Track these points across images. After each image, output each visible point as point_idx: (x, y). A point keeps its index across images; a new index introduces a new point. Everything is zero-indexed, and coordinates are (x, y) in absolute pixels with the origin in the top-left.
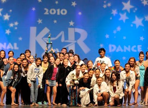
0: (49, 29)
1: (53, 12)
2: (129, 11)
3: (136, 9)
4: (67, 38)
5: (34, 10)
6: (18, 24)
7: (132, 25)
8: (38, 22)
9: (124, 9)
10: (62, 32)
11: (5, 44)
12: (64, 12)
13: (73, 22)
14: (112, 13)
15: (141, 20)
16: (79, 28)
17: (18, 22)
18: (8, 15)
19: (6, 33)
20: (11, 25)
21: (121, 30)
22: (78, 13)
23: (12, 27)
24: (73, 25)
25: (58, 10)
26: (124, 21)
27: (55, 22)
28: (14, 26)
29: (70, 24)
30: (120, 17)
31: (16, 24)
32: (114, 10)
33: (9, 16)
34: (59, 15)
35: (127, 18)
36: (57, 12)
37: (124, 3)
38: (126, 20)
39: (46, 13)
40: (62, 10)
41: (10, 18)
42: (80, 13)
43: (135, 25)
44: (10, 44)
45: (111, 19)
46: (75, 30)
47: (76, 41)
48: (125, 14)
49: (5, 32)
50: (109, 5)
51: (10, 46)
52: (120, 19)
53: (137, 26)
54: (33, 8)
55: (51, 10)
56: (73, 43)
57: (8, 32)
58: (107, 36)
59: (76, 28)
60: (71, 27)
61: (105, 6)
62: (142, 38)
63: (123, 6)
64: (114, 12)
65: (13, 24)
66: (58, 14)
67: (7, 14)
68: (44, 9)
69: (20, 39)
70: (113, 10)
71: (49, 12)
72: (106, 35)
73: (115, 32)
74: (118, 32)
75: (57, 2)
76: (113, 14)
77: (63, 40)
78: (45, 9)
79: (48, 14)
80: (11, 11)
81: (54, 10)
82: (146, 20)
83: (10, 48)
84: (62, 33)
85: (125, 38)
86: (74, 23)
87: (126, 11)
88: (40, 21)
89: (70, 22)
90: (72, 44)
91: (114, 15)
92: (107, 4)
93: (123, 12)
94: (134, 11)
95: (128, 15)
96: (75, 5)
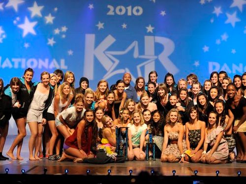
0: (114, 37)
1: (121, 10)
2: (241, 8)
4: (142, 51)
5: (92, 8)
6: (67, 31)
8: (98, 27)
9: (233, 5)
10: (135, 42)
11: (47, 60)
12: (138, 11)
13: (152, 26)
14: (214, 12)
16: (162, 36)
17: (66, 27)
18: (53, 15)
19: (49, 43)
20: (57, 31)
21: (228, 39)
22: (161, 12)
23: (57, 34)
24: (152, 31)
25: (129, 8)
26: (233, 25)
27: (124, 26)
28: (61, 33)
29: (147, 30)
30: (226, 18)
31: (64, 29)
32: (217, 7)
33: (53, 18)
34: (130, 16)
35: (238, 20)
36: (127, 10)
38: (237, 23)
39: (111, 13)
40: (136, 8)
41: (54, 21)
42: (163, 13)
44: (54, 61)
45: (212, 21)
46: (154, 40)
47: (156, 57)
48: (235, 14)
49: (47, 41)
51: (54, 64)
52: (227, 22)
54: (90, 5)
55: (118, 8)
56: (152, 60)
57: (51, 42)
58: (206, 49)
59: (157, 36)
60: (150, 34)
61: (202, 2)
65: (59, 29)
66: (129, 14)
67: (50, 15)
68: (107, 6)
69: (70, 53)
70: (215, 8)
71: (114, 11)
72: (203, 47)
73: (218, 42)
74: (223, 42)
76: (215, 14)
77: (136, 55)
78: (109, 6)
79: (113, 14)
80: (56, 9)
81: (123, 8)
83: (54, 66)
84: (135, 44)
85: (234, 51)
86: (153, 28)
87: (236, 8)
88: (100, 26)
89: (148, 26)
90: (149, 61)
91: (218, 15)
93: (231, 11)
95: (239, 15)
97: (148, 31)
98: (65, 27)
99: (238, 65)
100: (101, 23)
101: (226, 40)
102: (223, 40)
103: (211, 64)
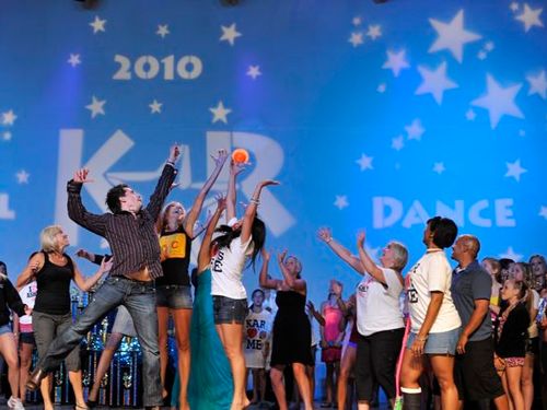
0: (131, 137)
1: (148, 67)
2: (458, 53)
3: (490, 46)
5: (77, 65)
6: (16, 122)
7: (471, 115)
8: (90, 112)
9: (437, 46)
10: (182, 147)
12: (189, 68)
13: (226, 106)
14: (387, 66)
15: (513, 90)
16: (250, 131)
17: (15, 113)
21: (424, 136)
22: (249, 70)
24: (225, 120)
25: (169, 61)
26: (439, 97)
27: (156, 107)
29: (212, 115)
30: (420, 80)
31: (9, 118)
32: (396, 51)
34: (170, 81)
35: (451, 85)
36: (162, 66)
37: (436, 24)
38: (447, 93)
39: (123, 74)
40: (184, 61)
42: (254, 72)
43: (483, 113)
45: (382, 89)
48: (443, 67)
50: (375, 31)
52: (421, 90)
53: (495, 118)
54: (72, 56)
55: (141, 61)
58: (365, 162)
59: (236, 131)
60: (219, 126)
61: (356, 39)
62: (515, 170)
63: (433, 35)
64: (397, 61)
66: (169, 75)
68: (113, 58)
69: (22, 177)
70: (390, 55)
71: (132, 69)
72: (358, 157)
73: (398, 144)
74: (410, 144)
75: (163, 31)
76: (390, 71)
78: (119, 58)
79: (127, 76)
81: (153, 61)
82: (531, 92)
85: (439, 168)
86: (228, 111)
87: (446, 54)
88: (97, 107)
89: (215, 106)
91: (396, 73)
92: (368, 30)
93: (432, 61)
94: (482, 56)
95: (454, 70)
96: (236, 39)
97: (215, 120)
98: (11, 113)
99: (453, 207)
100: (99, 100)
101: (418, 138)
102: (410, 137)
103: (378, 204)
